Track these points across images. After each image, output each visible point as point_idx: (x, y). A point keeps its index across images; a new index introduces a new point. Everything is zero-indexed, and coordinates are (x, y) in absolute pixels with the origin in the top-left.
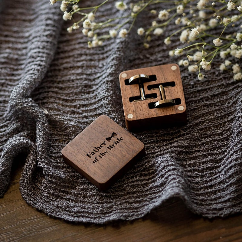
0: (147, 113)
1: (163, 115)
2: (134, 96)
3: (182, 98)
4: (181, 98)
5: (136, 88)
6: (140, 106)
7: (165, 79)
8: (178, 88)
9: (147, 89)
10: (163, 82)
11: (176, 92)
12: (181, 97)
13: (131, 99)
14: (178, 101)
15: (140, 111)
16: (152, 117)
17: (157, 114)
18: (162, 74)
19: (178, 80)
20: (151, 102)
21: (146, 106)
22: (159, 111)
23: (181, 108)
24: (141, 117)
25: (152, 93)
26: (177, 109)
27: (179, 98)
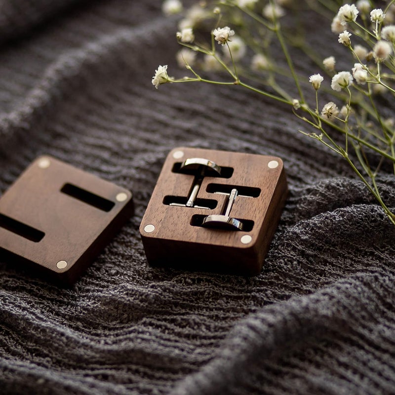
0: (181, 232)
1: (207, 242)
2: (175, 195)
3: (258, 222)
4: (255, 221)
5: (187, 181)
6: (175, 216)
7: (245, 180)
8: (261, 202)
9: (205, 188)
10: (240, 184)
11: (254, 208)
12: (257, 218)
13: (168, 200)
14: (248, 225)
15: (172, 224)
16: (187, 240)
17: (197, 237)
18: (246, 170)
19: (267, 188)
20: (200, 214)
21: (187, 217)
22: (204, 233)
23: (246, 240)
24: (167, 235)
25: (210, 198)
26: (239, 239)
27: (253, 220)
